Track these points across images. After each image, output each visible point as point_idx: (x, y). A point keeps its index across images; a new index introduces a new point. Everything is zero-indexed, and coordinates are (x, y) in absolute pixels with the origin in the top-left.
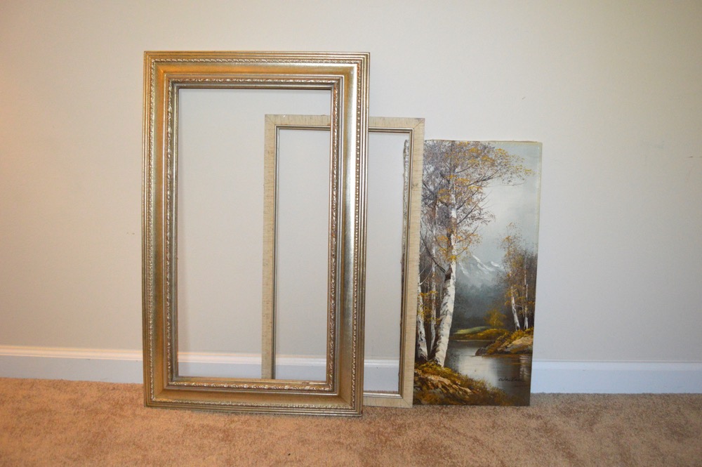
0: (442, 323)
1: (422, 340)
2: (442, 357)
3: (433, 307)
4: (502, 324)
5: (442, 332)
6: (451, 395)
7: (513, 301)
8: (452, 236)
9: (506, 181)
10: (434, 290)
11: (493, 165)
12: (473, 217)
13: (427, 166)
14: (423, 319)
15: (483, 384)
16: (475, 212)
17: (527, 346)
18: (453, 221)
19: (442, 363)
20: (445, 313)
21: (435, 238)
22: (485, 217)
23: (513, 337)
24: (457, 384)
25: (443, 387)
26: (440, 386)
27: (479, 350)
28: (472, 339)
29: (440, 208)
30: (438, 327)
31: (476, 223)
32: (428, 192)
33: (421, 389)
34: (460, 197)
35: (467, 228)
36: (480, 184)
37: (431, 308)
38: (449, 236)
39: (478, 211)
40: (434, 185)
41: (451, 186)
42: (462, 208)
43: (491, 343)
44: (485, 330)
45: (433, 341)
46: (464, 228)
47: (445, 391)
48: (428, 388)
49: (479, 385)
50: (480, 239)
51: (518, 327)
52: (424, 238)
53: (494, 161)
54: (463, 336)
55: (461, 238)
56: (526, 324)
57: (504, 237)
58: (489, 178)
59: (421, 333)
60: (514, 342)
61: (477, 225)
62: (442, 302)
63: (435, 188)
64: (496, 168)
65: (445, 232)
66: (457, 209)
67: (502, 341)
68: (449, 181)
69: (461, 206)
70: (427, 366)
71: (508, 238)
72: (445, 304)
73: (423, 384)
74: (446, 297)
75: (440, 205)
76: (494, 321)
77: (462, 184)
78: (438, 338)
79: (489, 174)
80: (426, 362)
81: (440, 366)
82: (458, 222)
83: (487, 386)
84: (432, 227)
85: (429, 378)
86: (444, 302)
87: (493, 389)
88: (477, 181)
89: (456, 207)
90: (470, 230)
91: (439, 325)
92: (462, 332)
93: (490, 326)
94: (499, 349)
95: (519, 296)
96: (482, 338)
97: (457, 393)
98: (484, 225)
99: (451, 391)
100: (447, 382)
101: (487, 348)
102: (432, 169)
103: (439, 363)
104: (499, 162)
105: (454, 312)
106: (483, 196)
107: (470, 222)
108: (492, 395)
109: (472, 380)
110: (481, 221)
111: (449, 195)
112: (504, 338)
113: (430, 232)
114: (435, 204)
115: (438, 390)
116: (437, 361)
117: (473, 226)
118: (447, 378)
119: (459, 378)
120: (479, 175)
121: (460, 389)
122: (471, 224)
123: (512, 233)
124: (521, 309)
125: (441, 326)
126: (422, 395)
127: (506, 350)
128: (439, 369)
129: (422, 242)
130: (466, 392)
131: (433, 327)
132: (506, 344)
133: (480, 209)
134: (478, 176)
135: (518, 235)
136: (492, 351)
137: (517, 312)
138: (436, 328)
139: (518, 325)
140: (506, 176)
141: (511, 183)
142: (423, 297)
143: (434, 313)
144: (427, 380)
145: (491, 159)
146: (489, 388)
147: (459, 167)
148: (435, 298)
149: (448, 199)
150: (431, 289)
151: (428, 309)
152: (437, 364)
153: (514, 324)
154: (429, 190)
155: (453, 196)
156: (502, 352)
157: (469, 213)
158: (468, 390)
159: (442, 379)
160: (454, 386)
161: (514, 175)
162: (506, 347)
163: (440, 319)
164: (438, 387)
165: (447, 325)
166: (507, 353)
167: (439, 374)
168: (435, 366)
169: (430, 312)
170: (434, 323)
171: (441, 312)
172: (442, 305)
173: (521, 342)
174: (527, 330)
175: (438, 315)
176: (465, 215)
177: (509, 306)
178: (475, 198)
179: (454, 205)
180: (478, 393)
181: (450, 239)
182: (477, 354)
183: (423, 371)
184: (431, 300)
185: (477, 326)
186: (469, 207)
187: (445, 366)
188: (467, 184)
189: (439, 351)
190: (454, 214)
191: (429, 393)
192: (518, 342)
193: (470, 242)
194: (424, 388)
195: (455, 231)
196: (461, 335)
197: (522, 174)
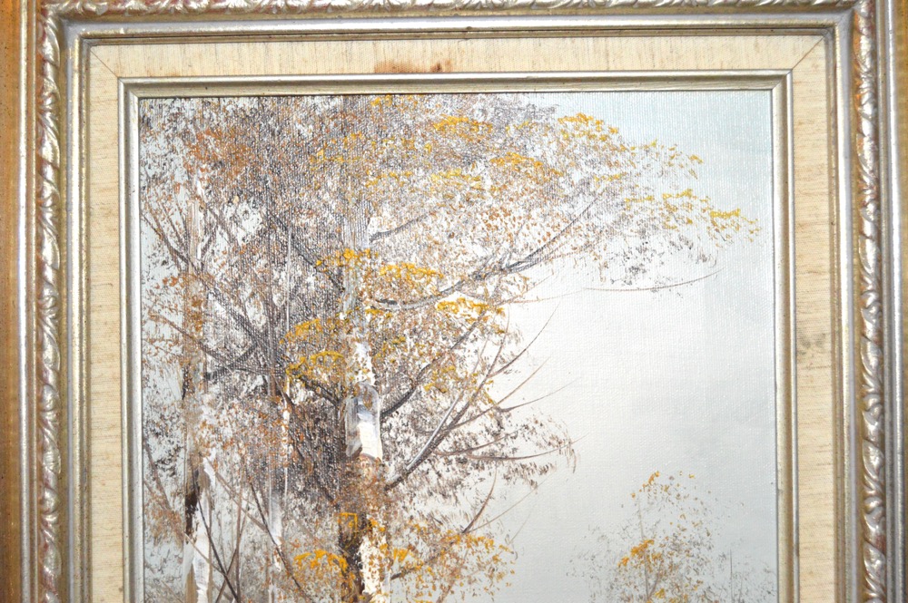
8: (366, 549)
9: (618, 271)
11: (548, 193)
12: (464, 454)
13: (229, 212)
16: (475, 427)
18: (367, 472)
21: (283, 557)
22: (525, 447)
29: (299, 414)
31: (480, 482)
32: (240, 335)
34: (396, 356)
35: (436, 506)
36: (491, 285)
38: (349, 545)
39: (490, 422)
40: (268, 303)
41: (346, 303)
42: (406, 408)
46: (421, 505)
50: (505, 556)
52: (226, 560)
53: (550, 171)
55: (410, 558)
57: (625, 546)
58: (532, 260)
61: (484, 488)
63: (275, 316)
64: (565, 207)
65: (330, 527)
66: (386, 414)
68: (337, 280)
69: (405, 398)
71: (640, 551)
75: (301, 396)
77: (401, 290)
79: (532, 236)
82: (391, 475)
84: (264, 508)
88: (479, 277)
89: (379, 405)
90: (454, 513)
98: (521, 487)
102: (252, 223)
104: (577, 177)
106: (510, 349)
107: (449, 476)
110: (503, 469)
111: (344, 348)
113: (254, 532)
114: (275, 391)
117: (467, 498)
120: (485, 242)
122: (455, 484)
123: (663, 523)
129: (219, 579)
133: (500, 412)
134: (480, 252)
135: (691, 533)
140: (617, 245)
141: (642, 281)
145: (540, 164)
147: (386, 211)
149: (340, 365)
154: (244, 322)
155: (361, 351)
157: (444, 434)
161: (656, 241)
176: (422, 442)
178: (473, 354)
179: (369, 397)
181: (354, 562)
186: (444, 402)
188: (428, 290)
190: (368, 436)
193: (454, 573)
195: (379, 522)
197: (698, 232)
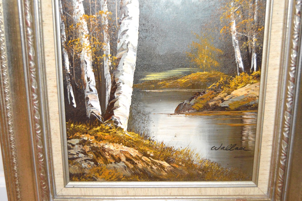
0: (121, 62)
1: (91, 90)
2: (124, 116)
3: (106, 39)
4: (216, 64)
5: (121, 78)
6: (140, 170)
7: (234, 27)
10: (105, 9)
14: (90, 57)
15: (187, 154)
17: (254, 98)
19: (124, 124)
20: (125, 47)
23: (232, 85)
24: (148, 156)
25: (128, 159)
26: (123, 159)
27: (180, 105)
28: (170, 87)
30: (114, 69)
33: (96, 163)
37: (101, 40)
43: (199, 93)
44: (189, 73)
45: (108, 92)
47: (132, 166)
48: (106, 161)
49: (181, 156)
51: (240, 69)
54: (155, 84)
56: (254, 63)
59: (88, 79)
60: (233, 93)
62: (119, 28)
67: (216, 91)
70: (102, 130)
72: (124, 33)
73: (97, 157)
74: (125, 22)
76: (204, 59)
78: (115, 87)
80: (99, 124)
81: (121, 129)
83: (194, 158)
85: (106, 147)
86: (123, 29)
87: (203, 161)
91: (117, 66)
92: (152, 77)
93: (197, 66)
94: (211, 104)
95: (244, 17)
96: (185, 86)
97: (149, 168)
99: (140, 165)
100: (133, 152)
101: (192, 102)
103: (119, 125)
105: (139, 45)
108: (200, 169)
109: (170, 149)
112: (219, 86)
115: (121, 164)
116: (117, 123)
118: (133, 146)
119: (150, 146)
121: (154, 163)
124: (247, 39)
125: (119, 69)
126: (98, 172)
127: (222, 105)
128: (120, 134)
130: (162, 166)
131: (107, 71)
132: (221, 95)
136: (201, 106)
137: (241, 44)
138: (111, 72)
139: (241, 65)
142: (88, 21)
143: (107, 47)
144: (104, 150)
146: (196, 161)
148: (107, 23)
150: (99, 8)
151: (97, 42)
152: (116, 127)
153: (235, 64)
156: (216, 108)
158: (166, 164)
159: (125, 149)
160: (144, 158)
162: (223, 100)
163: (117, 58)
164: (120, 160)
165: (129, 66)
166: (223, 109)
167: (120, 141)
168: (114, 130)
169: (100, 46)
170: (107, 63)
171: (119, 45)
172: (119, 34)
173: (246, 93)
174: (255, 73)
175: (114, 51)
177: (228, 35)
180: (180, 168)
182: (178, 111)
183: (96, 138)
184: (100, 27)
185: (178, 67)
187: (129, 130)
189: (118, 107)
191: (108, 169)
192: (240, 92)
194: (100, 161)
196: (151, 82)
